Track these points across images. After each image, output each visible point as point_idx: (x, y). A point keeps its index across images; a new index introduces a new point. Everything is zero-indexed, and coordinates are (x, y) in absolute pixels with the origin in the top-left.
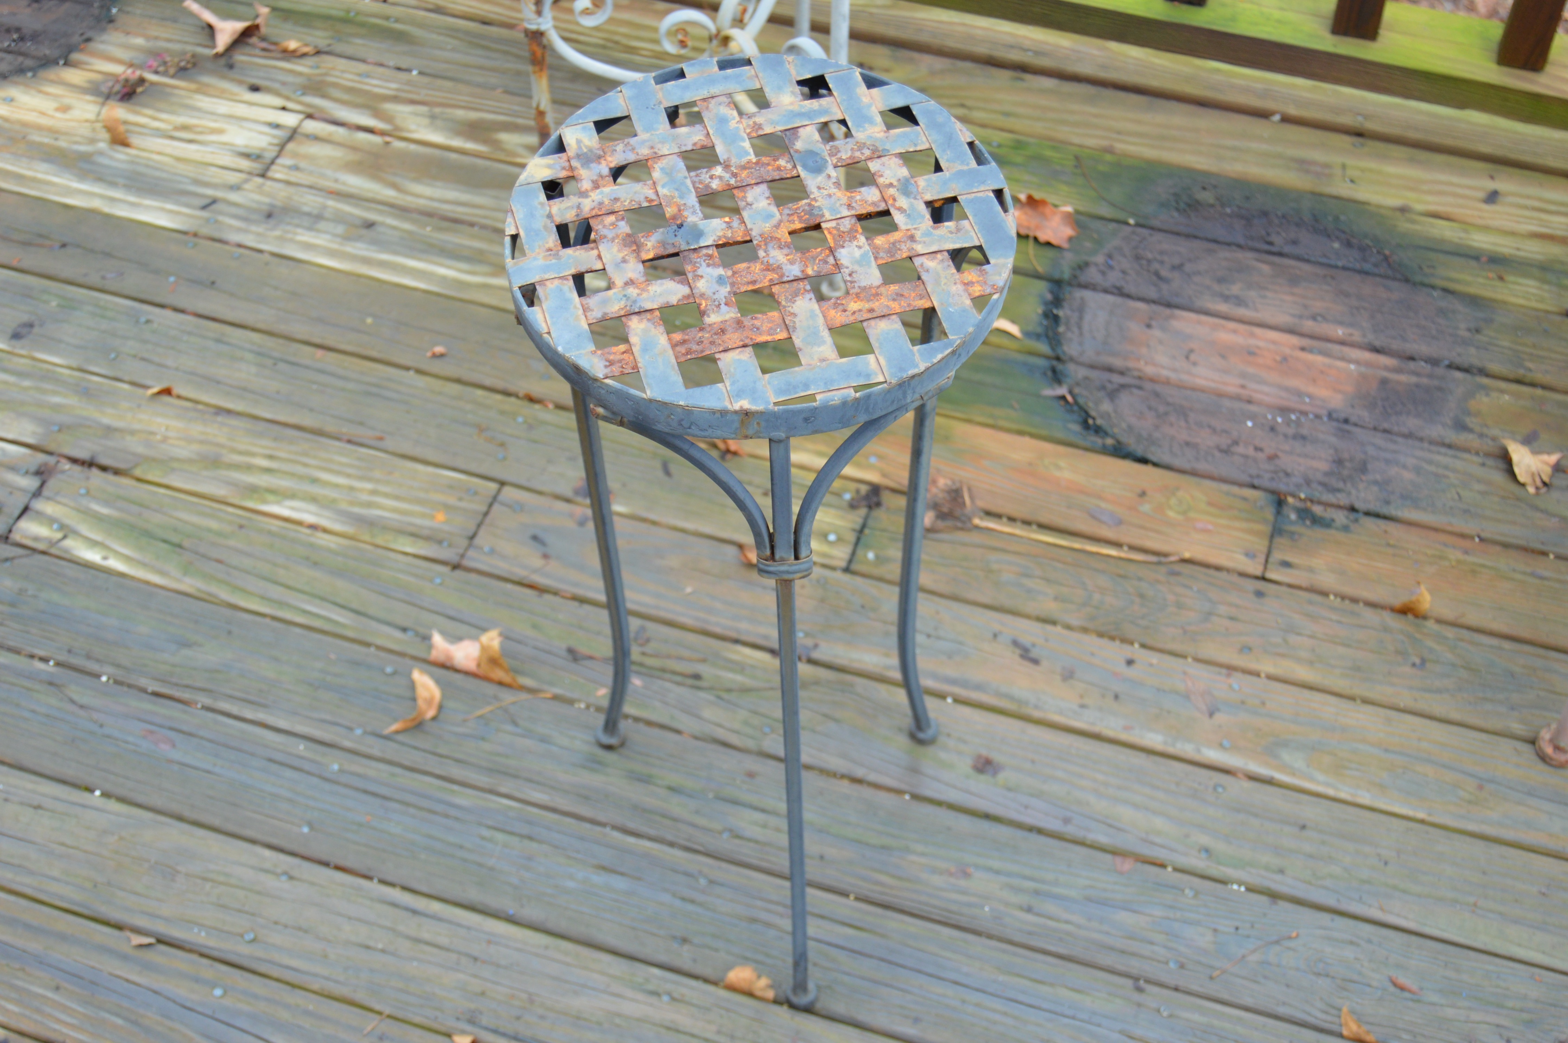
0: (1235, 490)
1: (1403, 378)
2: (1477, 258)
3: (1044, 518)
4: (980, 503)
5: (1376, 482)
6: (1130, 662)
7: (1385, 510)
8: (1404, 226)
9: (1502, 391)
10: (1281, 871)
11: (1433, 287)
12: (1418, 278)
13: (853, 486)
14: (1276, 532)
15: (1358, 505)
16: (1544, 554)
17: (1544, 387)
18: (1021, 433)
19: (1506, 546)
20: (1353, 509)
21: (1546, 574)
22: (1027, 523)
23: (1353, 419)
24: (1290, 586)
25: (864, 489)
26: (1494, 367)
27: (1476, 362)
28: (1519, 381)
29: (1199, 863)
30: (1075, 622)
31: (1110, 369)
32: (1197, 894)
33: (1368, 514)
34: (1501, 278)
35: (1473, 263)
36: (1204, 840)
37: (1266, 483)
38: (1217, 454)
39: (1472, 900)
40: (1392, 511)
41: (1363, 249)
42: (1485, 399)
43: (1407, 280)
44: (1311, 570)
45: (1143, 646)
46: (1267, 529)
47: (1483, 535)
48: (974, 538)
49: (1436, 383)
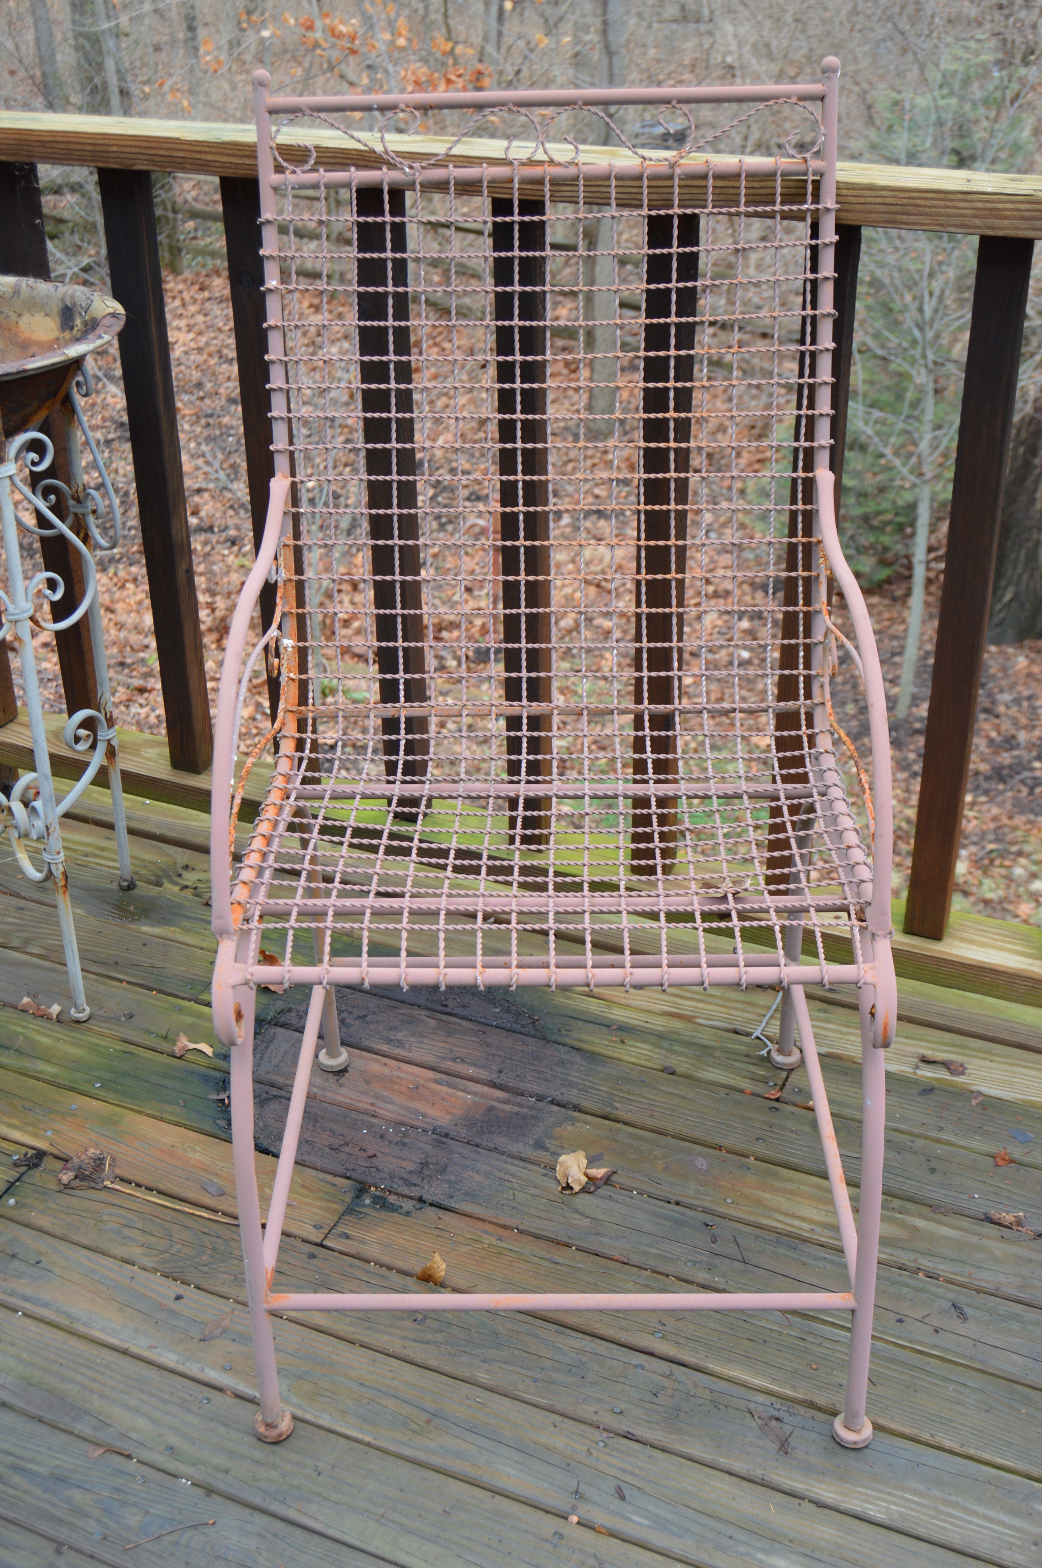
0: (330, 1178)
1: (508, 1108)
2: (608, 1026)
3: (163, 1186)
4: (118, 1171)
5: (449, 1182)
6: (178, 1298)
7: (446, 1203)
8: (560, 1000)
9: (587, 1123)
10: (227, 1471)
11: (564, 1045)
12: (555, 1038)
13: (24, 1150)
14: (350, 1210)
15: (425, 1197)
16: (568, 1246)
17: (625, 1123)
18: (178, 1124)
19: (537, 1237)
20: (421, 1200)
21: (561, 1260)
22: (149, 1189)
23: (453, 1134)
24: (341, 1253)
25: (31, 1152)
26: (587, 1105)
27: (575, 1101)
28: (605, 1117)
29: (158, 1458)
30: (148, 1263)
31: (273, 1085)
32: (146, 1481)
33: (431, 1205)
34: (623, 1042)
35: (604, 1029)
36: (173, 1439)
37: (355, 1175)
38: (327, 1150)
39: (381, 1511)
40: (453, 1204)
41: (518, 1014)
42: (570, 1128)
43: (545, 1039)
44: (363, 1242)
45: (197, 1287)
46: (341, 1208)
47: (521, 1227)
48: (102, 1195)
49: (533, 1113)
